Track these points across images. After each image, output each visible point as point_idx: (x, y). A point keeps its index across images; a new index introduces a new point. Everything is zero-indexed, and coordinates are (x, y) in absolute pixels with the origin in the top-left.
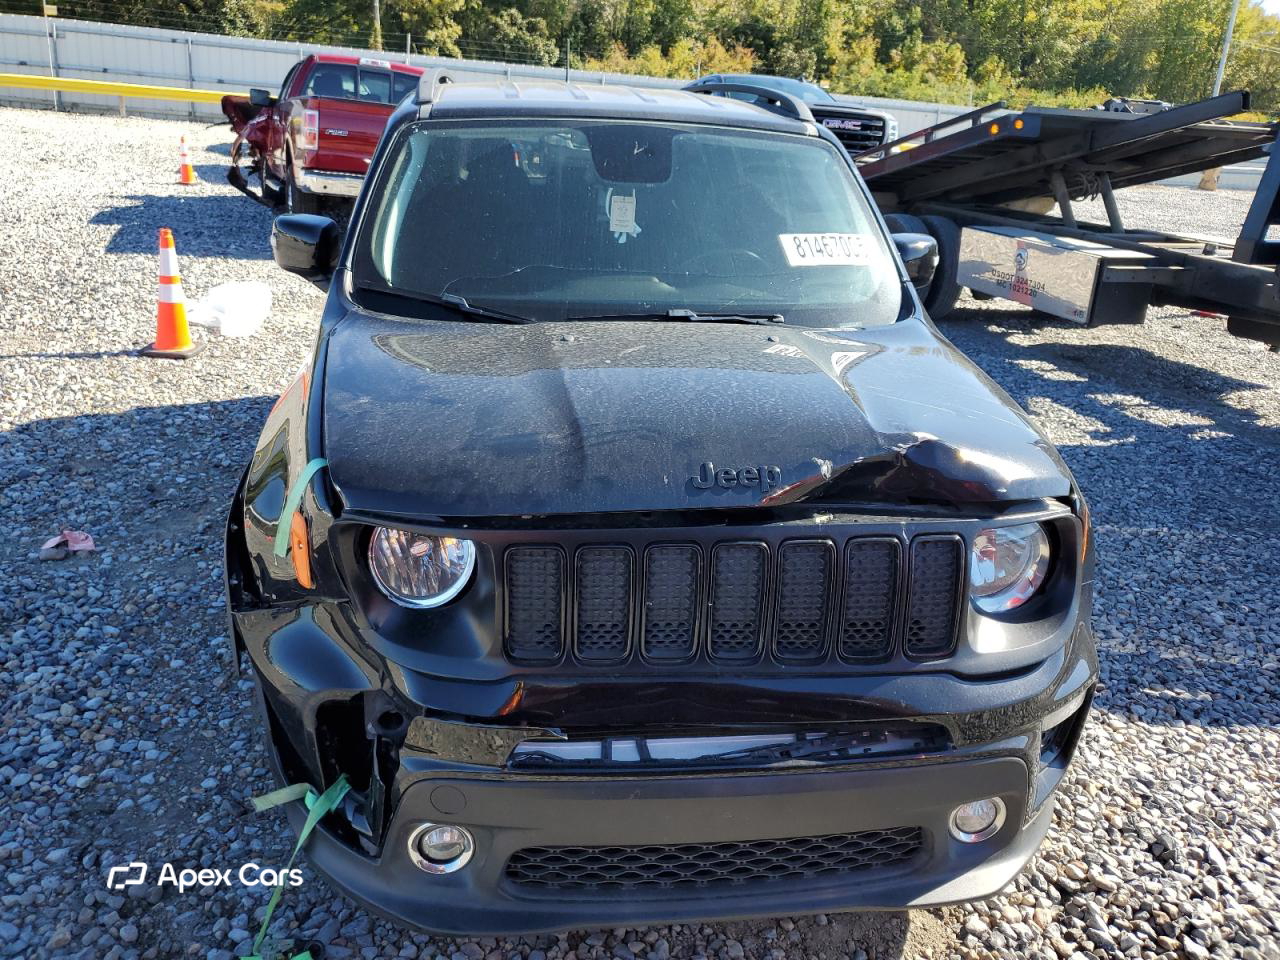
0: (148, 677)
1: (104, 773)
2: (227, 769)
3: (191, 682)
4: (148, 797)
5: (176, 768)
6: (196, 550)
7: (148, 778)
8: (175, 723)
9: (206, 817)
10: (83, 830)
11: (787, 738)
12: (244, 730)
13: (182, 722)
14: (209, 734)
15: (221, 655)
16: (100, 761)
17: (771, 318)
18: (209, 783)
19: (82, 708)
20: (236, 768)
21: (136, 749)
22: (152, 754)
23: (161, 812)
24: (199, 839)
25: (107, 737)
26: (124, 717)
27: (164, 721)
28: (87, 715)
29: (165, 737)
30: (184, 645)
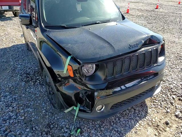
0: (20, 99)
1: (25, 116)
2: (45, 108)
3: (29, 97)
4: (36, 117)
5: (36, 111)
6: (12, 76)
7: (33, 114)
8: (31, 104)
9: (47, 116)
10: (29, 125)
11: (140, 80)
12: (43, 102)
13: (32, 104)
14: (38, 104)
15: (30, 92)
16: (23, 114)
17: (109, 21)
18: (44, 111)
19: (13, 107)
20: (46, 108)
21: (27, 110)
22: (31, 110)
23: (40, 118)
24: (49, 120)
25: (21, 110)
26: (22, 106)
27: (29, 105)
28: (15, 108)
29: (31, 107)
30: (22, 92)
